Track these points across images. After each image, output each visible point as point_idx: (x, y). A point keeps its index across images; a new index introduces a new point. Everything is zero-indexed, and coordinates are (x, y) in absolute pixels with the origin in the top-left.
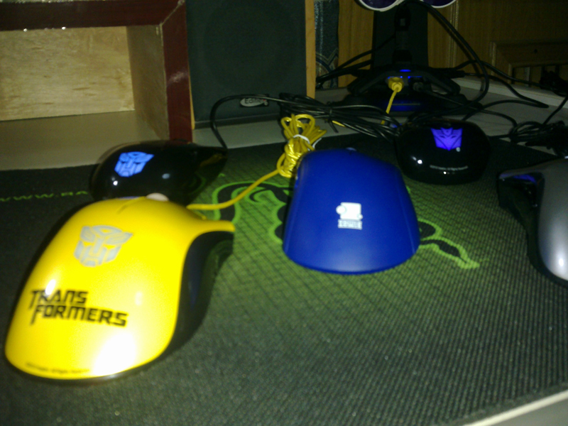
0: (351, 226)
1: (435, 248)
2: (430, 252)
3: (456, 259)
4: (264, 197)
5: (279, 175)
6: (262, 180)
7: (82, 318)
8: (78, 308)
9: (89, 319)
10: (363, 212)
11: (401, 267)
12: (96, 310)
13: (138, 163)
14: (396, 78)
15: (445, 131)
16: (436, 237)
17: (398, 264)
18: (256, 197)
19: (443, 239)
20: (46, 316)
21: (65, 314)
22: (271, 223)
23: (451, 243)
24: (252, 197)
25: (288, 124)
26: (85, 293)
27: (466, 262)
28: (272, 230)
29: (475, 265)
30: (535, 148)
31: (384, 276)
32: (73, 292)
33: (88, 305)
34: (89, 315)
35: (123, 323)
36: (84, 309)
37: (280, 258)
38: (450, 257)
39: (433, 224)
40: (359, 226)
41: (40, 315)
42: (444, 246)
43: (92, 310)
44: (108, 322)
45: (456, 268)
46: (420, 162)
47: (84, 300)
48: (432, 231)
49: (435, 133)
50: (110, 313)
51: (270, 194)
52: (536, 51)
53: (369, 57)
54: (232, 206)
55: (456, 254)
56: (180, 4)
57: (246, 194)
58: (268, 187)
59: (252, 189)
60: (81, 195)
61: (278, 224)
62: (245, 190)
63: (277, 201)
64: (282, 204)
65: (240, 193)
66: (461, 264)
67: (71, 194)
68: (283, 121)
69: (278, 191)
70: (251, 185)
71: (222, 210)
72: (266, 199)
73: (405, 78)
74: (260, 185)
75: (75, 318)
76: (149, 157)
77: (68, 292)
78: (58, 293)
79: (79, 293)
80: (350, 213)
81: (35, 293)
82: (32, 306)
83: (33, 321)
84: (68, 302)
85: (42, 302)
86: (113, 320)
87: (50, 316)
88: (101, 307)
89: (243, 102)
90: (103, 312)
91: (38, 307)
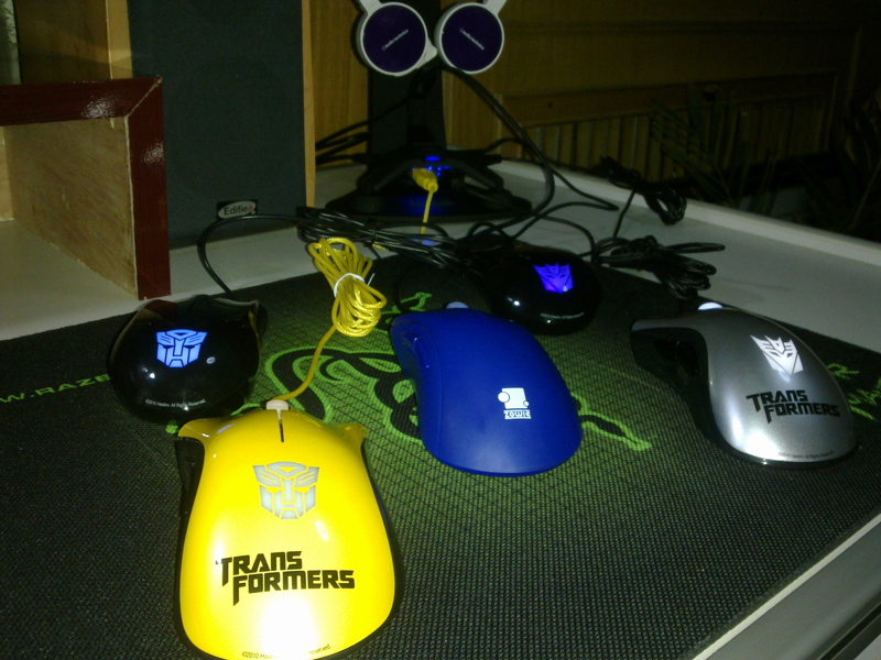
0: (519, 416)
1: (593, 427)
2: (591, 433)
3: (623, 440)
4: (338, 370)
5: (337, 333)
6: (321, 345)
7: (303, 586)
8: (294, 575)
9: (312, 586)
10: (527, 398)
12: (318, 572)
13: (190, 347)
14: (423, 170)
15: (551, 268)
16: (585, 411)
18: (330, 369)
19: (595, 414)
20: (252, 590)
21: (281, 584)
22: (379, 412)
23: (606, 418)
24: (323, 369)
25: (318, 251)
26: (298, 553)
27: (636, 443)
28: (386, 421)
29: (643, 446)
31: (561, 472)
32: (281, 555)
33: (306, 568)
34: (310, 580)
35: (351, 584)
36: (303, 574)
38: (615, 437)
40: (528, 416)
41: (243, 591)
42: (602, 424)
43: (311, 573)
44: (335, 586)
46: (517, 303)
47: (299, 562)
49: (540, 271)
50: (334, 573)
51: (342, 363)
53: (364, 129)
54: (308, 389)
55: (620, 433)
56: (155, 85)
57: (315, 369)
58: (337, 355)
59: (318, 360)
60: (67, 391)
61: (388, 411)
62: (310, 361)
63: (365, 378)
64: (373, 381)
65: (306, 369)
66: (631, 445)
67: (51, 390)
68: (311, 248)
69: (354, 360)
70: (312, 352)
71: (299, 398)
72: (346, 375)
73: (434, 170)
74: (325, 352)
75: (295, 587)
76: (202, 336)
77: (274, 556)
78: (261, 557)
79: (291, 554)
80: (514, 401)
81: (226, 562)
82: (225, 581)
83: (236, 600)
84: (278, 570)
85: (241, 573)
86: (339, 581)
87: (259, 589)
88: (322, 568)
89: (221, 214)
90: (326, 573)
91: (236, 580)
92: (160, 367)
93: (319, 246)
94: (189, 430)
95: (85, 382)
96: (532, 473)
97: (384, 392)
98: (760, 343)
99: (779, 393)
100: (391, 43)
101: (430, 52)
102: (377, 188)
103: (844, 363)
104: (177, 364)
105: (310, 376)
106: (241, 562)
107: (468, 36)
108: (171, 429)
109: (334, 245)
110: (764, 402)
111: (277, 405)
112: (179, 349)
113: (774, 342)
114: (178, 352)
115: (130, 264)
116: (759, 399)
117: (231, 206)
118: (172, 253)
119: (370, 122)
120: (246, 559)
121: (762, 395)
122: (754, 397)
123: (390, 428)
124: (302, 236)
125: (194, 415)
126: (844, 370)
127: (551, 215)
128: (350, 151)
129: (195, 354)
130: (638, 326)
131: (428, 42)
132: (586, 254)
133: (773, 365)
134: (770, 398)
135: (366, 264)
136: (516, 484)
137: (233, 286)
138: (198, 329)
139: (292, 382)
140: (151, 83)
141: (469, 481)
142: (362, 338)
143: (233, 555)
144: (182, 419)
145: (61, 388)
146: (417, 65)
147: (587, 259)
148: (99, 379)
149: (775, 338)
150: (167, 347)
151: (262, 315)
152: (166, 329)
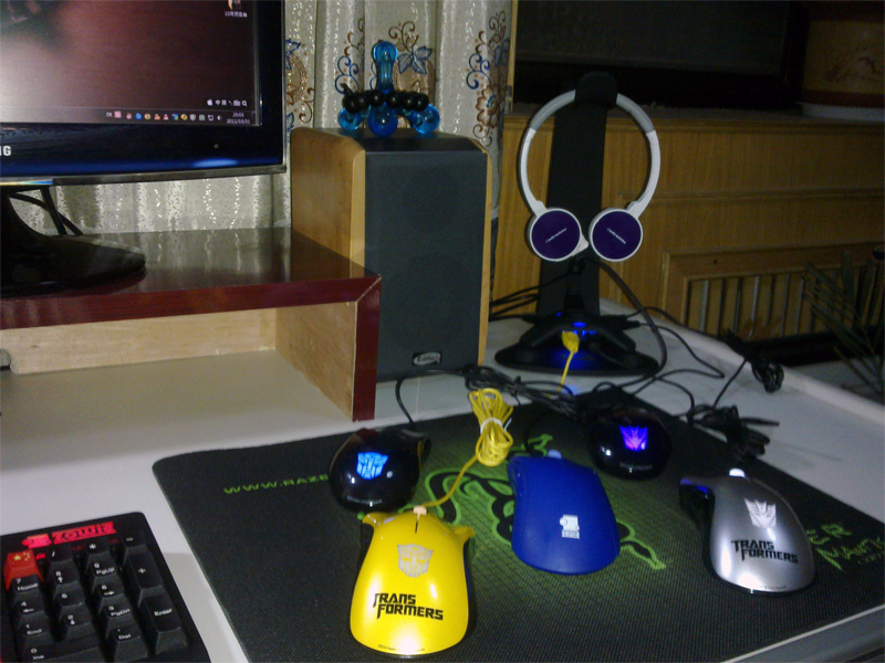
0: (572, 536)
1: (631, 549)
2: (626, 553)
3: (649, 561)
4: (473, 488)
5: (477, 462)
6: (465, 469)
7: (414, 614)
8: (410, 607)
9: (419, 615)
10: (579, 524)
11: (608, 568)
12: (424, 608)
13: (376, 466)
14: (571, 333)
16: (630, 538)
17: (605, 566)
18: (467, 488)
19: (636, 541)
20: (387, 612)
21: (403, 611)
22: (491, 521)
23: (643, 545)
24: (462, 488)
25: (476, 398)
26: (414, 596)
27: (656, 564)
28: (493, 527)
29: (662, 566)
30: (711, 432)
31: (596, 577)
32: (405, 596)
33: (417, 605)
34: (418, 612)
35: (441, 618)
36: (415, 608)
37: (511, 558)
38: (644, 558)
39: (627, 525)
40: (578, 536)
41: (383, 612)
42: (638, 548)
43: (420, 608)
44: (432, 617)
45: (649, 568)
47: (414, 601)
48: (626, 532)
49: (624, 432)
50: (432, 610)
51: (476, 484)
52: (715, 262)
54: (449, 500)
55: (647, 554)
56: (377, 281)
57: (456, 486)
58: (473, 477)
59: (460, 479)
60: (302, 484)
61: (496, 521)
62: (454, 481)
63: (487, 495)
64: (492, 499)
65: (450, 485)
66: (652, 565)
67: (292, 482)
68: (471, 396)
69: (485, 483)
70: (457, 474)
71: (443, 506)
72: (476, 493)
73: (579, 334)
74: (466, 474)
75: (410, 613)
76: (385, 459)
77: (401, 596)
78: (394, 595)
79: (410, 596)
80: (570, 525)
81: (377, 595)
82: (375, 605)
83: (379, 616)
84: (402, 603)
85: (383, 602)
86: (434, 615)
87: (391, 612)
88: (426, 606)
89: (416, 361)
90: (427, 609)
91: (380, 606)
92: (358, 476)
93: (477, 394)
94: (370, 519)
95: (313, 479)
96: (577, 574)
97: (498, 509)
98: (750, 505)
99: (754, 542)
100: (553, 238)
101: (582, 245)
102: (534, 344)
103: (842, 526)
104: (368, 476)
105: (453, 490)
106: (383, 597)
107: (614, 233)
108: (360, 516)
109: (489, 394)
110: (742, 545)
111: (420, 510)
112: (370, 465)
113: (759, 506)
114: (369, 467)
115: (349, 396)
116: (739, 545)
117: (423, 356)
118: (378, 386)
119: (541, 286)
120: (387, 595)
121: (742, 542)
122: (736, 543)
123: (495, 532)
124: (467, 385)
125: (375, 509)
126: (841, 530)
127: (668, 378)
128: (519, 311)
129: (379, 470)
130: (685, 481)
131: (582, 237)
132: (683, 415)
133: (754, 522)
134: (747, 545)
135: (509, 410)
136: (564, 579)
137: (416, 417)
138: (383, 454)
139: (439, 493)
140: (374, 280)
141: (534, 573)
142: (494, 467)
143: (380, 592)
144: (367, 510)
145: (299, 482)
146: (573, 253)
147: (685, 419)
148: (322, 478)
149: (761, 501)
150: (363, 465)
151: (428, 445)
152: (364, 452)
